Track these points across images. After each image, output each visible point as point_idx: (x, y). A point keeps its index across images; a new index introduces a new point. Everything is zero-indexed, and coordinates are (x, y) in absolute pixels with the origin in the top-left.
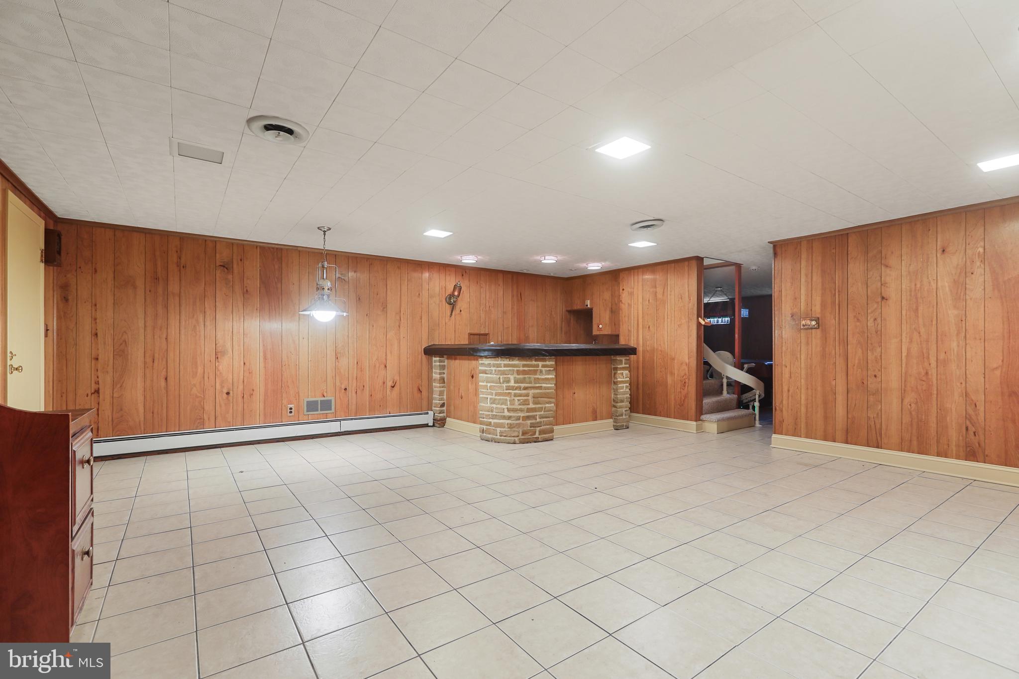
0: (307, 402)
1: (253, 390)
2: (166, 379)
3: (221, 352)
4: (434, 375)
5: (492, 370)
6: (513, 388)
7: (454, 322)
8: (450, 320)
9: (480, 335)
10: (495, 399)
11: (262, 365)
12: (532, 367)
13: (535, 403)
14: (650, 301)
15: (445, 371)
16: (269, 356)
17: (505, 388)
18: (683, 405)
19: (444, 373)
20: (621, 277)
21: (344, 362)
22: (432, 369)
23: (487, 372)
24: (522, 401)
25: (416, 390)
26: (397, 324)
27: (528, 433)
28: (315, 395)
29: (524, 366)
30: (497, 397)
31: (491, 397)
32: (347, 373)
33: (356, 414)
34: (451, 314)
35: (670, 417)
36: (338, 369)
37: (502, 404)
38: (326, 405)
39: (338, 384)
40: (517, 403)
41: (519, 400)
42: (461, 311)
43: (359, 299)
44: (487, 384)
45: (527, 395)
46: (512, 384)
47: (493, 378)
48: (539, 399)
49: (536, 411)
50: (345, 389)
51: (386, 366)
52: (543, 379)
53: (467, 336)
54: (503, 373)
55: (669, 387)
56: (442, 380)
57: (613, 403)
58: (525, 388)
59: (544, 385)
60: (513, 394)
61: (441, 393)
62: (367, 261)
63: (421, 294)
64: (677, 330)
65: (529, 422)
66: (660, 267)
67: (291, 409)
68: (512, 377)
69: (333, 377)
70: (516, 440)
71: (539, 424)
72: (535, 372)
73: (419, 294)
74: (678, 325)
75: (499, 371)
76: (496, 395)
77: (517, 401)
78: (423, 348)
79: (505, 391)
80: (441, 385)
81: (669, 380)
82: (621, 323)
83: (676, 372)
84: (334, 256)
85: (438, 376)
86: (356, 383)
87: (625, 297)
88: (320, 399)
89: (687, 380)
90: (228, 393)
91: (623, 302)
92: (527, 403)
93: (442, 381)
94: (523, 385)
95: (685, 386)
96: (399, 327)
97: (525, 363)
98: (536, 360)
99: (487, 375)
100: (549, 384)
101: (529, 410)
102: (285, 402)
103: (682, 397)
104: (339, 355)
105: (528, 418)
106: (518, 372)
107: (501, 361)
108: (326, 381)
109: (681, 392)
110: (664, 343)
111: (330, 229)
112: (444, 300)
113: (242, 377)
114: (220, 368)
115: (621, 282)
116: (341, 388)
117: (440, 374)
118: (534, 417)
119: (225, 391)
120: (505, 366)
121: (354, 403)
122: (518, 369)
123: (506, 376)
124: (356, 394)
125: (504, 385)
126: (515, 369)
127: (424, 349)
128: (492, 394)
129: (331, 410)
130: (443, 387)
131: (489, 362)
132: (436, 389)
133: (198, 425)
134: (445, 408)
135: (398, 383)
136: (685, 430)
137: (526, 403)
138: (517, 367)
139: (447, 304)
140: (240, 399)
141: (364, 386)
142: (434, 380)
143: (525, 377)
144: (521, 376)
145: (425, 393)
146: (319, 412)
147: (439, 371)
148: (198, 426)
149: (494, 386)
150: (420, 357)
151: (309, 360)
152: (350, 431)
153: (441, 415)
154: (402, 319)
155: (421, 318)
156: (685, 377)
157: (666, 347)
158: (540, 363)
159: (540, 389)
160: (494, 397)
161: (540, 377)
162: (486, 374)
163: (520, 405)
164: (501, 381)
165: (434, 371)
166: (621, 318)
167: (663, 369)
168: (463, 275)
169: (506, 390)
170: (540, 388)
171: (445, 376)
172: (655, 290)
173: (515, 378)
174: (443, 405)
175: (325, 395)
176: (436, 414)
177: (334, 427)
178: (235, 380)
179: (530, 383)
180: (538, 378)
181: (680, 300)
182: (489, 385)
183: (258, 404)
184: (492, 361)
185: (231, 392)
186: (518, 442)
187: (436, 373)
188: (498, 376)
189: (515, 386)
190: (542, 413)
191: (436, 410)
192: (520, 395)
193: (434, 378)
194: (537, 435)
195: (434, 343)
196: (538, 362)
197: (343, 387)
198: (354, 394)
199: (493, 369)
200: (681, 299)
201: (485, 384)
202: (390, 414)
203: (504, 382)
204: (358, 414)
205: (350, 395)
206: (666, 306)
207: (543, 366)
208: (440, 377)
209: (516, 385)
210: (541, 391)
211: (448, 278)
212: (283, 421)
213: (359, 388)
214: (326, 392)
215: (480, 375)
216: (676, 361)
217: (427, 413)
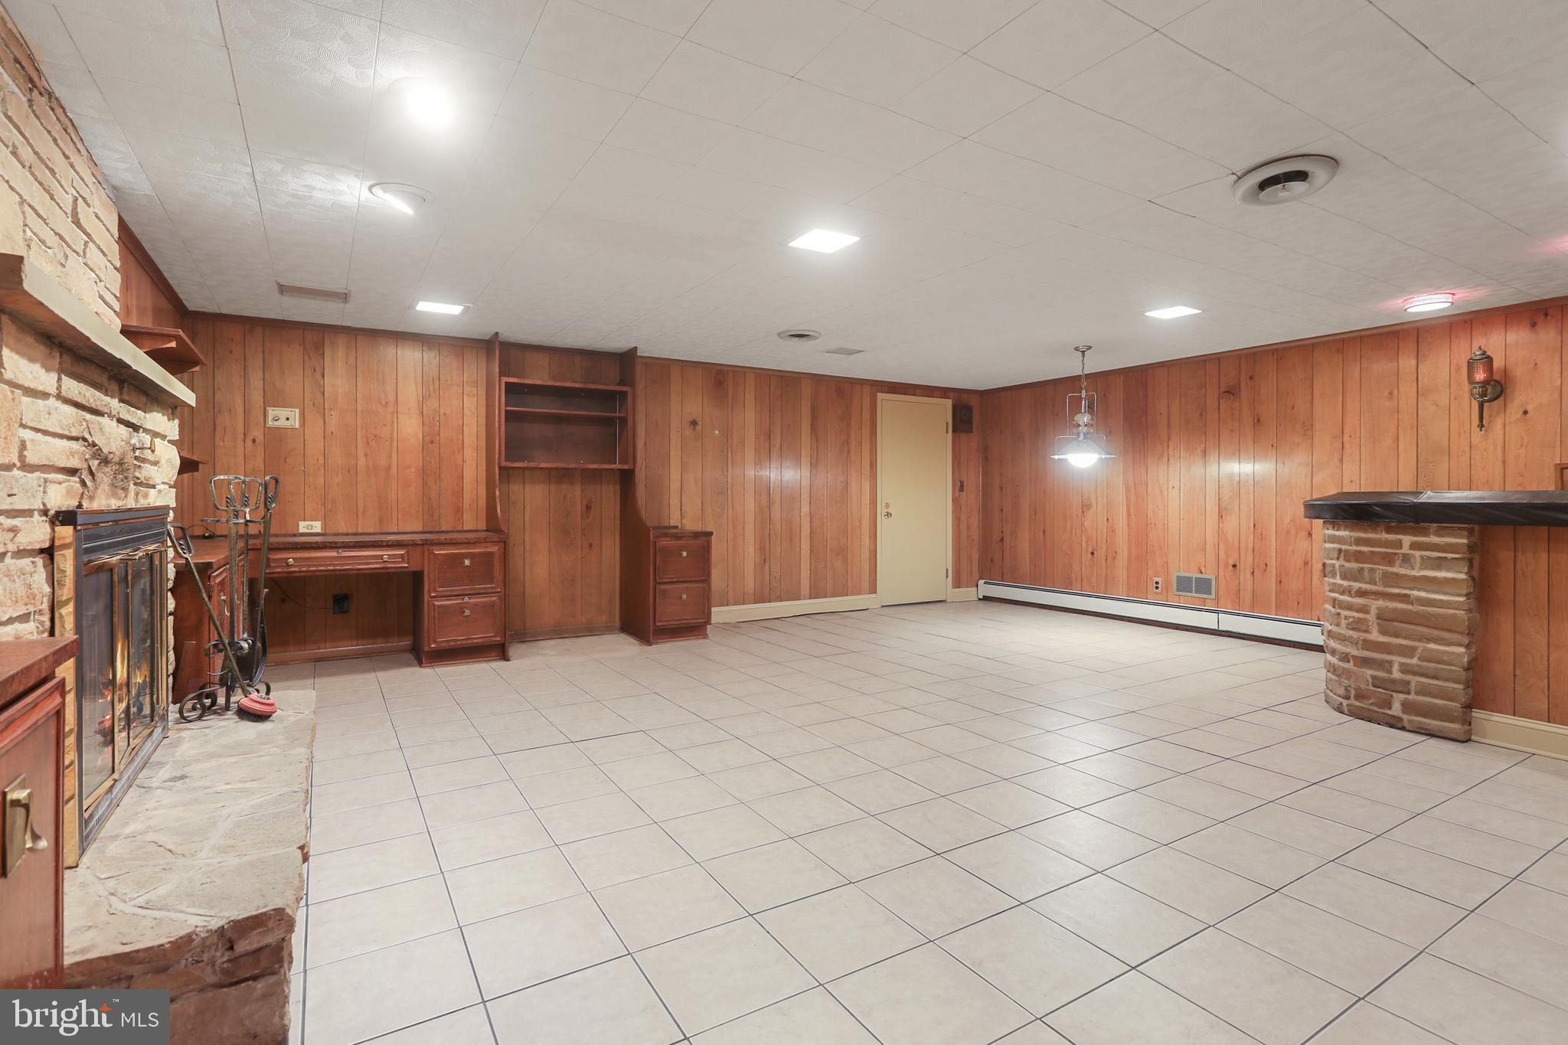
0: (1178, 577)
1: (1116, 553)
2: (1044, 532)
3: (1086, 505)
6: (1338, 590)
7: (1500, 442)
11: (1125, 522)
12: (1380, 547)
13: (1383, 632)
16: (1132, 511)
21: (1231, 524)
24: (1351, 620)
26: (1337, 456)
27: (1368, 698)
28: (1189, 569)
29: (1359, 542)
32: (1236, 542)
33: (1252, 608)
36: (1223, 532)
38: (1203, 586)
39: (1222, 556)
40: (1344, 623)
41: (1346, 618)
43: (1259, 420)
45: (1364, 609)
46: (1338, 579)
48: (1395, 623)
49: (1389, 653)
50: (1234, 566)
51: (1310, 534)
52: (1415, 579)
53: (1550, 473)
58: (1361, 593)
59: (1415, 593)
62: (1273, 354)
63: (1395, 392)
65: (1369, 672)
67: (1157, 583)
69: (1214, 545)
70: (1344, 705)
71: (1404, 687)
72: (1389, 559)
73: (1392, 393)
84: (1217, 361)
86: (1251, 557)
88: (1196, 575)
90: (1092, 553)
92: (1364, 627)
94: (1356, 585)
96: (1341, 462)
97: (1362, 535)
98: (1388, 530)
100: (1437, 592)
101: (1367, 645)
102: (1151, 572)
104: (1224, 513)
105: (1364, 662)
106: (1348, 556)
108: (1204, 550)
111: (1090, 348)
113: (1105, 535)
114: (1086, 523)
116: (1227, 563)
118: (1386, 666)
119: (1090, 550)
121: (1249, 589)
122: (1347, 547)
124: (1253, 576)
126: (1342, 547)
129: (1210, 594)
133: (1067, 585)
137: (1357, 625)
138: (1345, 543)
140: (1103, 561)
141: (1266, 565)
143: (1363, 568)
144: (1355, 565)
146: (1193, 594)
148: (1067, 587)
151: (1182, 517)
152: (1234, 633)
155: (1396, 441)
158: (1407, 540)
159: (1401, 601)
161: (1402, 571)
168: (1534, 324)
170: (1404, 598)
173: (1343, 567)
175: (1203, 571)
177: (1207, 620)
178: (1099, 539)
179: (1372, 582)
180: (1397, 574)
183: (1121, 573)
185: (1095, 552)
186: (1346, 710)
189: (1342, 585)
190: (1414, 661)
192: (1350, 607)
194: (1396, 710)
196: (1400, 537)
197: (1231, 562)
198: (1249, 575)
202: (1319, 620)
204: (1255, 607)
205: (1241, 577)
207: (1414, 546)
209: (1345, 583)
210: (1410, 607)
211: (1479, 342)
212: (1169, 600)
213: (1258, 566)
214: (1205, 567)
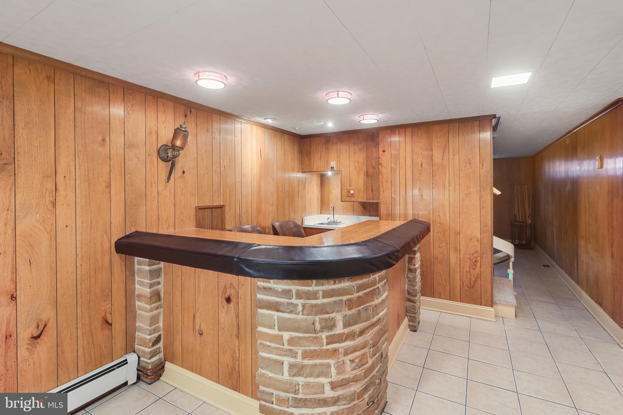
4: (137, 286)
5: (296, 306)
6: (340, 338)
7: (173, 192)
8: (166, 186)
9: (212, 208)
10: (303, 367)
12: (369, 288)
13: (373, 354)
14: (424, 165)
15: (162, 279)
17: (325, 341)
18: (473, 287)
19: (159, 283)
20: (380, 137)
22: (134, 275)
23: (281, 308)
24: (357, 361)
25: (98, 323)
26: (48, 199)
30: (306, 362)
31: (292, 360)
34: (169, 178)
35: (454, 300)
37: (318, 376)
40: (348, 366)
41: (352, 361)
42: (184, 172)
44: (281, 333)
46: (339, 329)
47: (296, 321)
48: (379, 343)
51: (14, 297)
52: (380, 304)
53: (193, 212)
54: (322, 310)
55: (452, 265)
56: (156, 296)
57: (407, 296)
59: (381, 314)
60: (342, 351)
61: (154, 320)
63: (108, 140)
64: (463, 200)
66: (437, 127)
68: (338, 317)
72: (373, 296)
73: (104, 140)
74: (466, 195)
75: (313, 306)
76: (304, 358)
77: (349, 363)
78: (113, 241)
79: (325, 347)
80: (154, 305)
81: (453, 258)
82: (381, 190)
83: (462, 248)
85: (147, 291)
87: (386, 159)
89: (479, 259)
91: (384, 165)
92: (365, 362)
93: (155, 298)
94: (356, 328)
95: (476, 265)
96: (54, 204)
97: (359, 282)
99: (280, 314)
100: (384, 308)
101: (367, 374)
103: (472, 277)
105: (366, 389)
106: (350, 304)
107: (317, 285)
109: (470, 272)
110: (445, 215)
112: (155, 154)
115: (380, 144)
117: (151, 286)
120: (327, 294)
122: (349, 297)
123: (327, 316)
125: (324, 335)
126: (345, 298)
127: (116, 243)
128: (294, 355)
130: (157, 308)
131: (286, 287)
132: (144, 313)
134: (161, 345)
135: (52, 324)
136: (478, 317)
138: (347, 294)
139: (160, 160)
142: (139, 296)
143: (359, 311)
144: (354, 311)
145: (118, 326)
147: (149, 282)
149: (300, 338)
150: (107, 259)
153: (154, 359)
154: (61, 188)
155: (109, 186)
156: (475, 255)
157: (448, 218)
158: (377, 277)
159: (378, 325)
160: (299, 360)
161: (377, 301)
162: (278, 311)
163: (354, 369)
164: (318, 326)
165: (137, 279)
166: (380, 183)
167: (444, 244)
168: (186, 116)
169: (328, 344)
170: (378, 322)
171: (161, 287)
172: (430, 153)
173: (345, 317)
174: (157, 340)
176: (142, 359)
180: (376, 305)
181: (468, 165)
182: (286, 335)
184: (296, 285)
187: (142, 284)
188: (310, 318)
189: (343, 334)
191: (144, 352)
192: (353, 350)
193: (137, 292)
195: (137, 230)
199: (299, 302)
200: (470, 164)
201: (275, 332)
203: (322, 330)
206: (447, 172)
207: (380, 280)
208: (151, 293)
209: (347, 331)
211: (161, 118)
215: (260, 311)
216: (462, 236)
217: (125, 362)
